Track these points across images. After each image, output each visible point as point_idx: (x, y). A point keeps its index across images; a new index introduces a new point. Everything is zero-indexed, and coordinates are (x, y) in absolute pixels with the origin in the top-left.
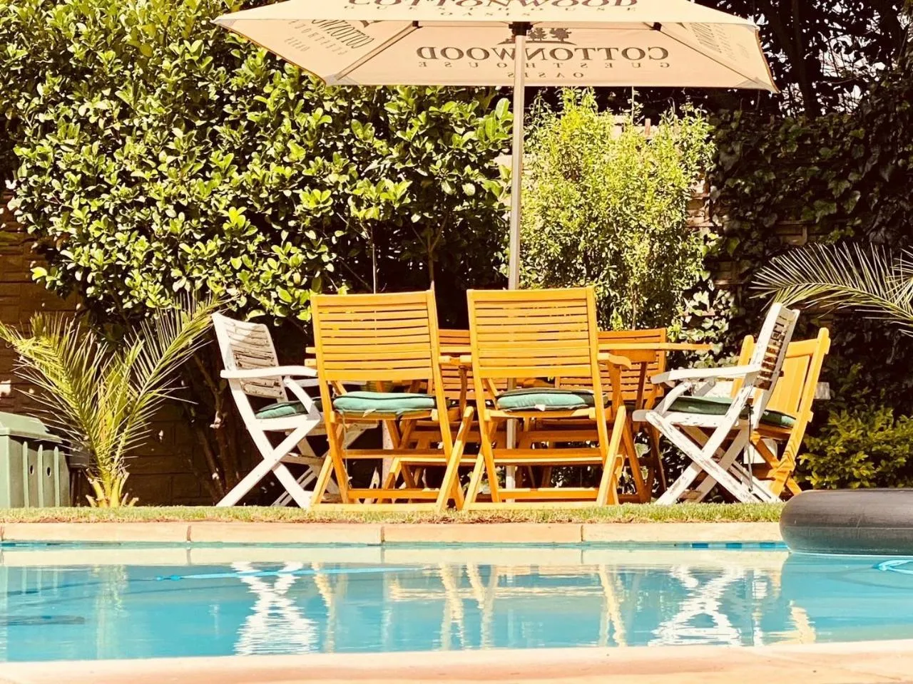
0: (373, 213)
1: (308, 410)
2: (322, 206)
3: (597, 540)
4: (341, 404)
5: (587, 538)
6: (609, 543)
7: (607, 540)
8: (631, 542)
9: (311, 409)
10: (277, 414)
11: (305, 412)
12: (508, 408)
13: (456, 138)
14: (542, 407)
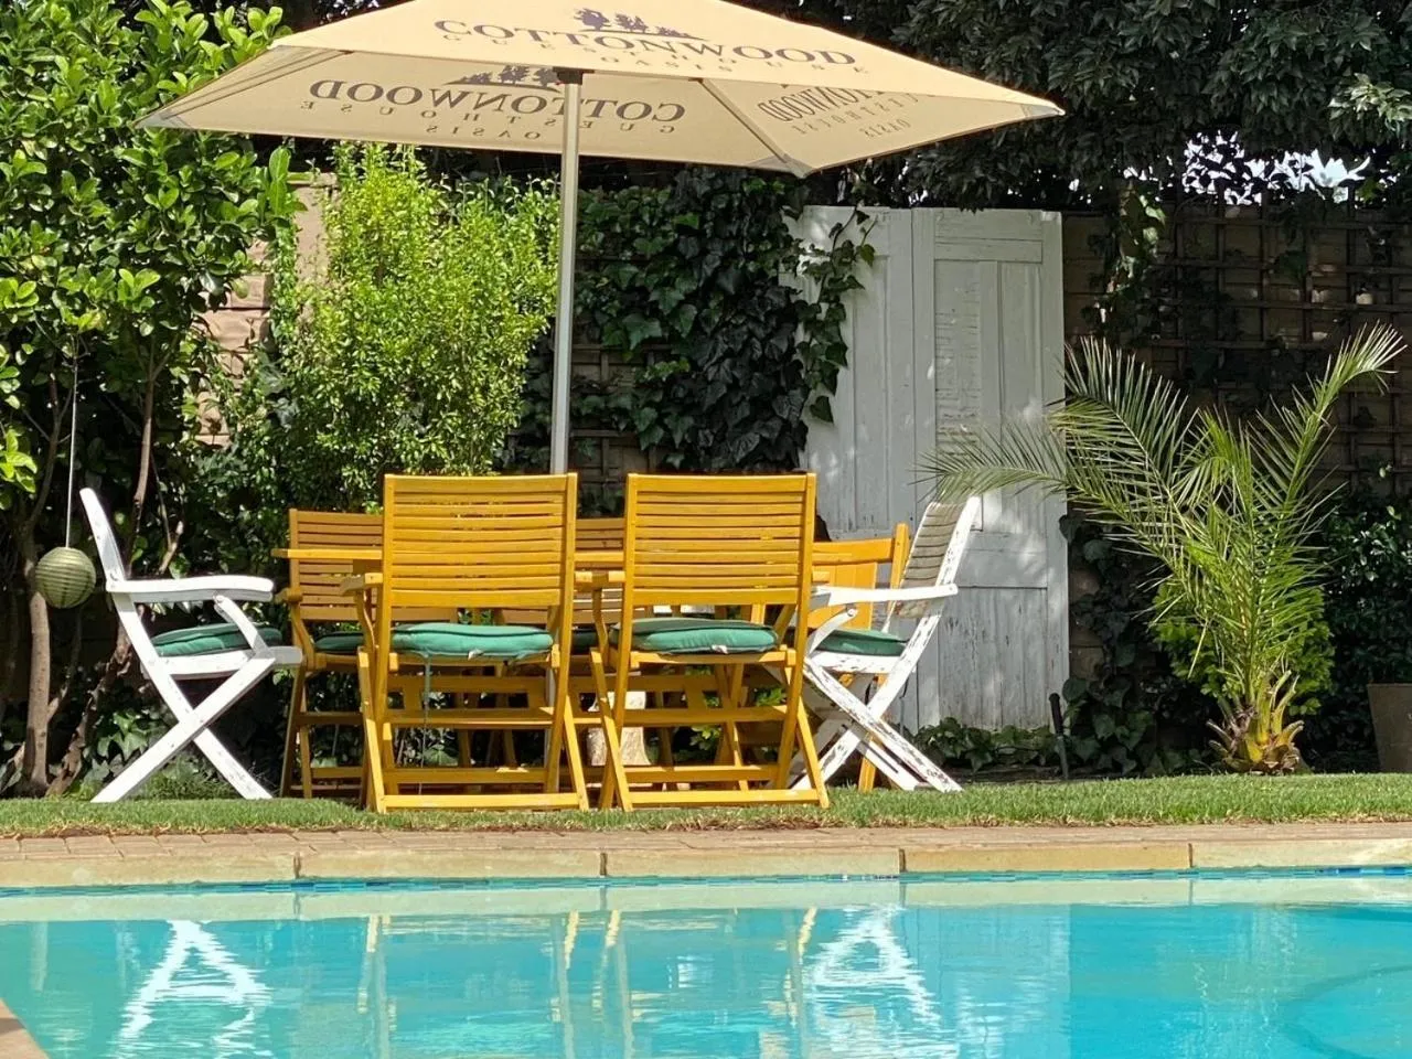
0: (92, 319)
1: (252, 644)
2: (18, 305)
3: (1214, 865)
4: (425, 642)
5: (1198, 863)
6: (1230, 870)
7: (1227, 866)
8: (1260, 867)
9: (256, 641)
10: (192, 650)
11: (245, 646)
12: (668, 649)
13: (226, 207)
14: (724, 649)
